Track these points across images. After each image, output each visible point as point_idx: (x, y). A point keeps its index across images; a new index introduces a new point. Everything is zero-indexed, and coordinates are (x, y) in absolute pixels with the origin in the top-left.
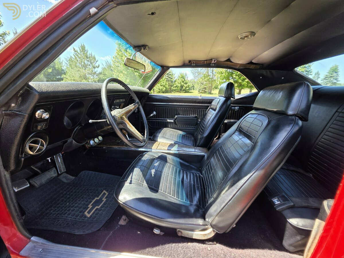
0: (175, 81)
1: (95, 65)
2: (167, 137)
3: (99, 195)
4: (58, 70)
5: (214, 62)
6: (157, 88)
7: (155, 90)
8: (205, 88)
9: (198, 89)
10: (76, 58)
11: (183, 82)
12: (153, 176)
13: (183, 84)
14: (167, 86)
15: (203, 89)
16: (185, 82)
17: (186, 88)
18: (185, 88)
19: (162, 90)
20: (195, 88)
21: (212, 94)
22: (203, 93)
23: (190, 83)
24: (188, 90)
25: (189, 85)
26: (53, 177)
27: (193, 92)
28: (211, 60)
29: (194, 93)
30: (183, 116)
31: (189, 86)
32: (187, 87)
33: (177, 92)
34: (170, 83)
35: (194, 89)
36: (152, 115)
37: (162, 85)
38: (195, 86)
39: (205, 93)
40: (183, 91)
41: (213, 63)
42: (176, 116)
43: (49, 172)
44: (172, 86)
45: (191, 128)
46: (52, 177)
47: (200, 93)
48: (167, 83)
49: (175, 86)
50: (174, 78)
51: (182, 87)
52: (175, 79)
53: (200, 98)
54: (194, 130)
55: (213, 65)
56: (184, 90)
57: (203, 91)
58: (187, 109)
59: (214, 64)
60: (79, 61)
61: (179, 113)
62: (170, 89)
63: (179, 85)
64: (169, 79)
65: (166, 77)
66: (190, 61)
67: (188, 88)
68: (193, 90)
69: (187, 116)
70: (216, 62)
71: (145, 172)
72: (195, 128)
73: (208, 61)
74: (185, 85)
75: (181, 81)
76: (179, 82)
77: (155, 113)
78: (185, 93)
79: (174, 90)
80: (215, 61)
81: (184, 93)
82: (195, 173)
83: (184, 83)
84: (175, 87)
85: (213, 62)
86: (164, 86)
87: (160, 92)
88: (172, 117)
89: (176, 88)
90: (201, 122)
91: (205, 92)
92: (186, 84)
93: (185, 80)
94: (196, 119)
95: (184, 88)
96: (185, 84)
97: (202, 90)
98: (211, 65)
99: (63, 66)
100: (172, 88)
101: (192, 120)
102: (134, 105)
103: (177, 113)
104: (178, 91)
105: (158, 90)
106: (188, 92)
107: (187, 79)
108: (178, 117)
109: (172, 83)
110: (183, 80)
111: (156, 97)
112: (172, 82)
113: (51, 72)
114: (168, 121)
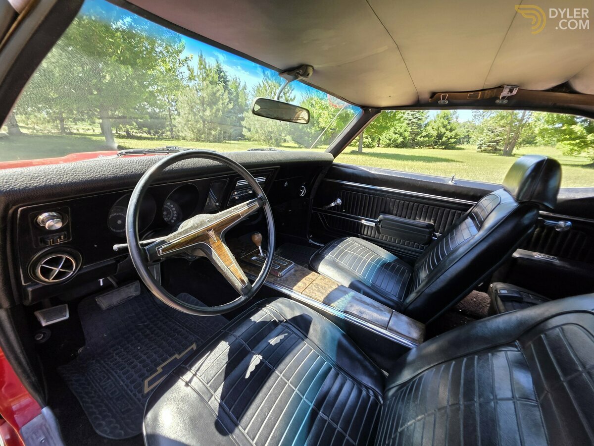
0: (426, 125)
1: (289, 97)
2: (342, 263)
3: (183, 351)
4: (240, 106)
5: (510, 94)
6: (386, 137)
7: (381, 142)
8: (497, 142)
9: (479, 143)
10: (265, 86)
11: (445, 126)
12: (248, 375)
13: (443, 130)
14: (407, 134)
15: (491, 144)
16: (449, 127)
17: (448, 139)
18: (446, 138)
19: (395, 141)
20: (471, 140)
21: (514, 155)
22: (489, 153)
23: (462, 129)
24: (453, 143)
25: (459, 133)
26: (132, 296)
27: (463, 149)
28: (500, 88)
29: (466, 151)
30: (398, 218)
31: (456, 135)
32: (451, 138)
33: (426, 146)
34: (415, 128)
35: (468, 142)
36: (333, 204)
37: (397, 132)
38: (473, 137)
39: (494, 153)
40: (440, 145)
41: (503, 98)
42: (381, 216)
43: (127, 287)
44: (417, 134)
45: (412, 248)
46: (130, 297)
47: (481, 151)
48: (410, 128)
49: (425, 134)
50: (427, 118)
51: (440, 136)
52: (428, 120)
53: (450, 183)
54: (421, 253)
55: (505, 102)
56: (442, 144)
57: (490, 148)
58: (412, 203)
59: (509, 98)
60: (268, 91)
61: (389, 209)
62: (413, 140)
63: (435, 133)
64: (415, 120)
65: (408, 117)
66: (433, 94)
67: (453, 140)
68: (465, 143)
69: (407, 220)
70: (515, 92)
71: (237, 358)
72: (422, 248)
73: (486, 91)
74: (448, 134)
75: (440, 124)
76: (435, 127)
77: (339, 201)
78: (444, 150)
79: (422, 143)
80: (511, 91)
81: (442, 149)
82: (367, 388)
83: (447, 130)
84: (424, 137)
85: (505, 93)
86: (401, 135)
87: (390, 144)
88: (372, 215)
89: (427, 139)
90: (440, 239)
91: (496, 149)
92: (451, 130)
93: (449, 123)
94: (428, 230)
95: (444, 139)
96: (448, 132)
97: (489, 146)
98: (498, 101)
99: (248, 98)
100: (418, 138)
101: (417, 230)
102: (248, 204)
103: (385, 209)
104: (429, 146)
105: (388, 141)
106: (453, 148)
107: (455, 120)
108: (385, 219)
109: (418, 128)
110: (446, 122)
111: (347, 170)
112: (419, 126)
113: (232, 109)
114: (363, 222)
